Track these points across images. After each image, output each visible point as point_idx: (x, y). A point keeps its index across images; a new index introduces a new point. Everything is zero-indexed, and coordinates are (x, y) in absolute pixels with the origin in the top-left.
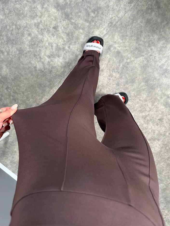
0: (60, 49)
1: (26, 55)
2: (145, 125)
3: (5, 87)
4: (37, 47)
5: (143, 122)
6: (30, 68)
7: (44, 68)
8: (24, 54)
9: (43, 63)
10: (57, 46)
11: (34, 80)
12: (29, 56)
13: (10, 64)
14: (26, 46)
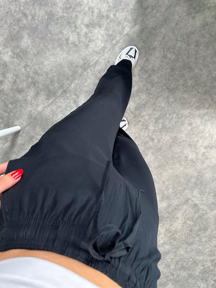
0: (103, 16)
1: (57, 21)
2: (201, 127)
3: (23, 64)
4: (73, 11)
5: (200, 123)
6: (60, 40)
7: (79, 40)
8: (54, 20)
9: (78, 34)
10: (99, 12)
11: (64, 57)
12: (61, 23)
13: (34, 33)
14: (58, 9)
